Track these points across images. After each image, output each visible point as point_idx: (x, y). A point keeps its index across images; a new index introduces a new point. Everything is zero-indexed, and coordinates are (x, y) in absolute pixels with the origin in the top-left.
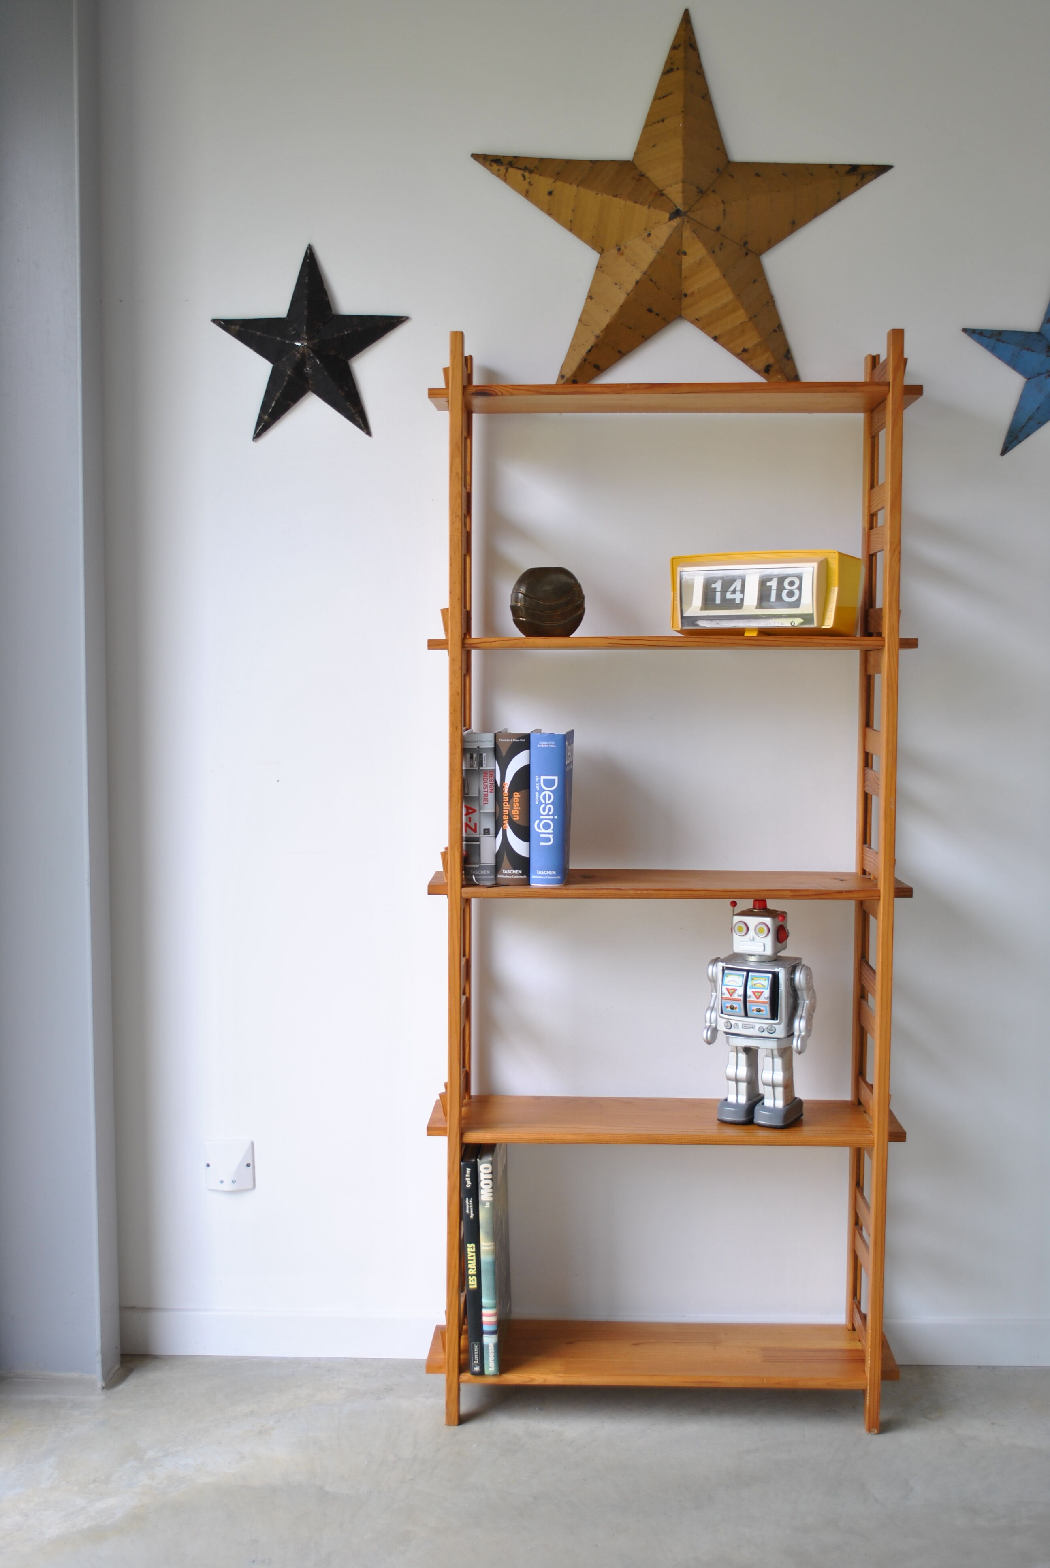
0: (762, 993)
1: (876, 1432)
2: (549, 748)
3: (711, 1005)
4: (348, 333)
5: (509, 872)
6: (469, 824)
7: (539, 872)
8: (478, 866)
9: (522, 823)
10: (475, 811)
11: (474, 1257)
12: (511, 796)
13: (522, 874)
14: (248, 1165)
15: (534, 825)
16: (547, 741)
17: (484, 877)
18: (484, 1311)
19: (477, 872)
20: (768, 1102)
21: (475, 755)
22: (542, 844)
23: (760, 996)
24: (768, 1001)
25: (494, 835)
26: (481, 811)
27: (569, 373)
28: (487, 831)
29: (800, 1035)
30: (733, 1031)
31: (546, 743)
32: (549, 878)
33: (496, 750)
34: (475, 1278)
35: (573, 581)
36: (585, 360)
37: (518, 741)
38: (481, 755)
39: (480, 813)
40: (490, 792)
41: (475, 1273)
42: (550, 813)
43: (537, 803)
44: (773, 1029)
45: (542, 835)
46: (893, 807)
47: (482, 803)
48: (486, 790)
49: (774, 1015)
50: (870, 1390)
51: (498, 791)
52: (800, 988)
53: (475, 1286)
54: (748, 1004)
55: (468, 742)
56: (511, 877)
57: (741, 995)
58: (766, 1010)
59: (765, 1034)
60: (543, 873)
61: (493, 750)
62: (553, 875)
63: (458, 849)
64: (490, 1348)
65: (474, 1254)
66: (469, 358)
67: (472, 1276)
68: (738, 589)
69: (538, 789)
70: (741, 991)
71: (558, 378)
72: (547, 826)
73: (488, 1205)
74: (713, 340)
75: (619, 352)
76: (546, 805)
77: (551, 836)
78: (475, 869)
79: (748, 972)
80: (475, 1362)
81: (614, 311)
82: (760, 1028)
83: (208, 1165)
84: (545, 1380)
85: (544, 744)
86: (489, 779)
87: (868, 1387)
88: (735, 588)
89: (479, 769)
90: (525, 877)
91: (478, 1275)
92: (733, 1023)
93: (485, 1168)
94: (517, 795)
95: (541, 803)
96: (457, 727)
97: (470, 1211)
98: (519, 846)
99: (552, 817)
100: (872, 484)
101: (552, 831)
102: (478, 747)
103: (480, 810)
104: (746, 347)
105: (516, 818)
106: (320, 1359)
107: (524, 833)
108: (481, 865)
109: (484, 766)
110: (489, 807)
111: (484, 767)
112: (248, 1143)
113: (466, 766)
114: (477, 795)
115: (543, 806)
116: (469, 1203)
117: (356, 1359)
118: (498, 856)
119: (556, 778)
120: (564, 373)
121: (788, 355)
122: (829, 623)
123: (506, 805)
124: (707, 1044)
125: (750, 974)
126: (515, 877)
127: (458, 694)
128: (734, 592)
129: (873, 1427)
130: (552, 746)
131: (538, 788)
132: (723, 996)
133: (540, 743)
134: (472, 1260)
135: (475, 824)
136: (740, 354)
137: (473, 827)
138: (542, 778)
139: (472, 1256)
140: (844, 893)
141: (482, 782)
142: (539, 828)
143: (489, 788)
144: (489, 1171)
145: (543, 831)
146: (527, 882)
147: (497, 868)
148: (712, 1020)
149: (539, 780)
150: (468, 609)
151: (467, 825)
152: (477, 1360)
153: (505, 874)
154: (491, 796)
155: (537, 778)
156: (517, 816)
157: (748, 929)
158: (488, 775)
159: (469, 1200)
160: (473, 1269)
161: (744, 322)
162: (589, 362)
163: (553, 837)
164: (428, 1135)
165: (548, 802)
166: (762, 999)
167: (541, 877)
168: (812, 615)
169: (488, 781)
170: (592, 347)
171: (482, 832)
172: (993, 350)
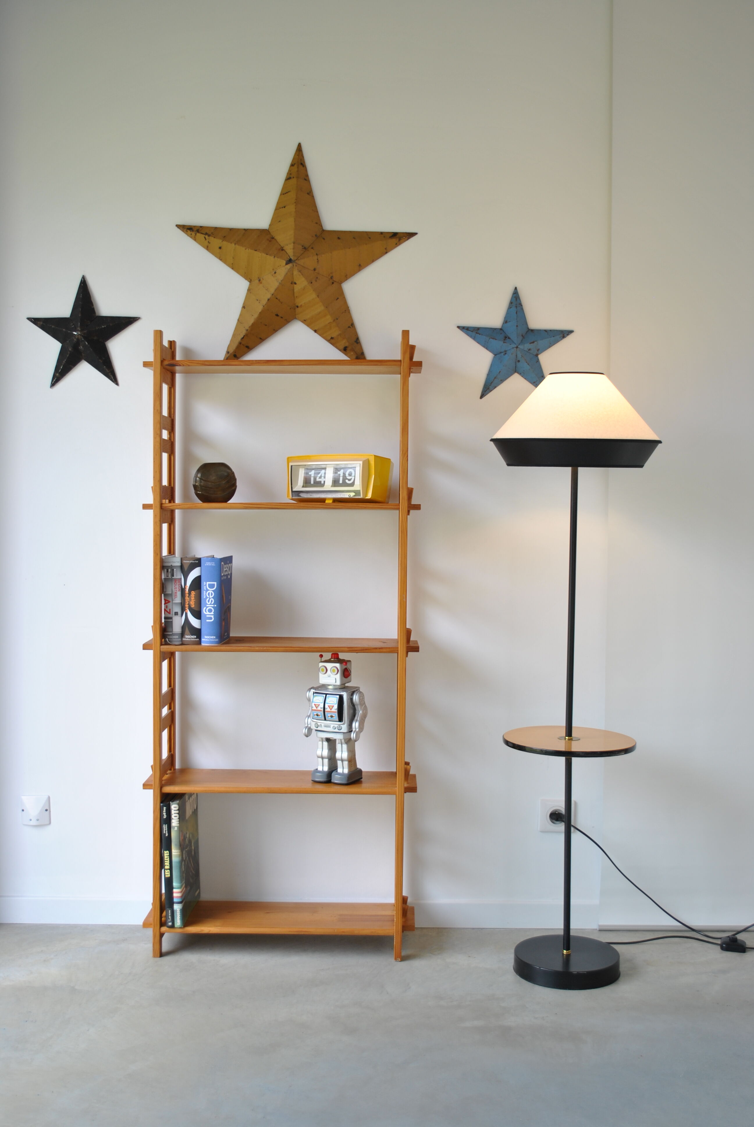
0: (333, 706)
1: (400, 960)
2: (211, 566)
3: (309, 714)
4: (104, 327)
5: (189, 637)
6: (167, 609)
7: (206, 637)
8: (171, 633)
9: (196, 609)
10: (169, 602)
11: (168, 859)
12: (190, 593)
13: (196, 638)
14: (46, 810)
15: (203, 610)
16: (210, 562)
17: (175, 640)
18: (174, 890)
19: (171, 637)
20: (340, 770)
21: (169, 570)
22: (207, 621)
23: (332, 708)
24: (337, 711)
25: (181, 616)
26: (173, 602)
27: (231, 351)
28: (176, 614)
29: (355, 730)
30: (319, 729)
31: (209, 563)
32: (212, 640)
33: (182, 567)
34: (169, 871)
35: (230, 471)
36: (240, 343)
37: (194, 562)
38: (173, 570)
39: (172, 603)
40: (179, 591)
41: (169, 868)
42: (212, 603)
43: (205, 597)
44: (341, 727)
45: (207, 616)
46: (405, 600)
47: (174, 597)
48: (176, 590)
49: (341, 719)
51: (183, 590)
52: (356, 704)
53: (169, 876)
54: (326, 713)
55: (166, 562)
56: (190, 640)
57: (322, 708)
58: (336, 716)
59: (336, 730)
60: (208, 637)
61: (180, 567)
62: (214, 639)
63: (158, 624)
64: (178, 912)
65: (168, 857)
66: (173, 342)
67: (167, 869)
68: (323, 475)
69: (205, 590)
70: (322, 705)
71: (226, 353)
72: (210, 611)
73: (176, 829)
74: (314, 332)
75: (261, 338)
76: (210, 598)
77: (212, 616)
78: (169, 635)
79: (326, 694)
80: (169, 920)
81: (256, 316)
82: (333, 727)
83: (23, 810)
84: (210, 931)
85: (208, 564)
86: (177, 584)
88: (321, 475)
89: (172, 578)
90: (198, 639)
91: (171, 869)
92: (319, 724)
93: (174, 807)
94: (193, 593)
95: (207, 598)
96: (157, 554)
97: (166, 832)
98: (195, 622)
99: (213, 606)
101: (213, 614)
102: (171, 565)
103: (172, 601)
104: (333, 337)
105: (193, 606)
106: (88, 925)
107: (198, 615)
108: (173, 633)
109: (175, 576)
110: (178, 600)
111: (175, 577)
112: (46, 797)
113: (164, 576)
114: (171, 593)
115: (208, 599)
116: (165, 827)
117: (109, 925)
118: (183, 628)
119: (215, 583)
120: (229, 351)
121: (357, 341)
122: (369, 496)
123: (187, 598)
124: (305, 737)
125: (327, 696)
126: (193, 640)
127: (158, 535)
128: (320, 477)
129: (398, 958)
130: (213, 565)
131: (205, 589)
132: (313, 709)
133: (207, 563)
134: (167, 860)
135: (170, 610)
136: (330, 340)
137: (169, 611)
138: (208, 583)
139: (167, 858)
141: (174, 585)
142: (206, 612)
143: (178, 589)
144: (177, 808)
145: (208, 613)
146: (199, 643)
147: (182, 635)
148: (309, 723)
149: (206, 584)
150: (172, 486)
151: (165, 610)
152: (170, 919)
153: (187, 638)
154: (179, 594)
155: (205, 583)
156: (194, 605)
157: (327, 670)
158: (177, 581)
159: (165, 826)
160: (168, 865)
161: (330, 322)
162: (243, 344)
163: (214, 617)
164: (144, 789)
165: (211, 597)
166: (333, 710)
167: (207, 640)
168: (360, 490)
169: (177, 585)
170: (244, 336)
171: (174, 614)
172: (474, 339)
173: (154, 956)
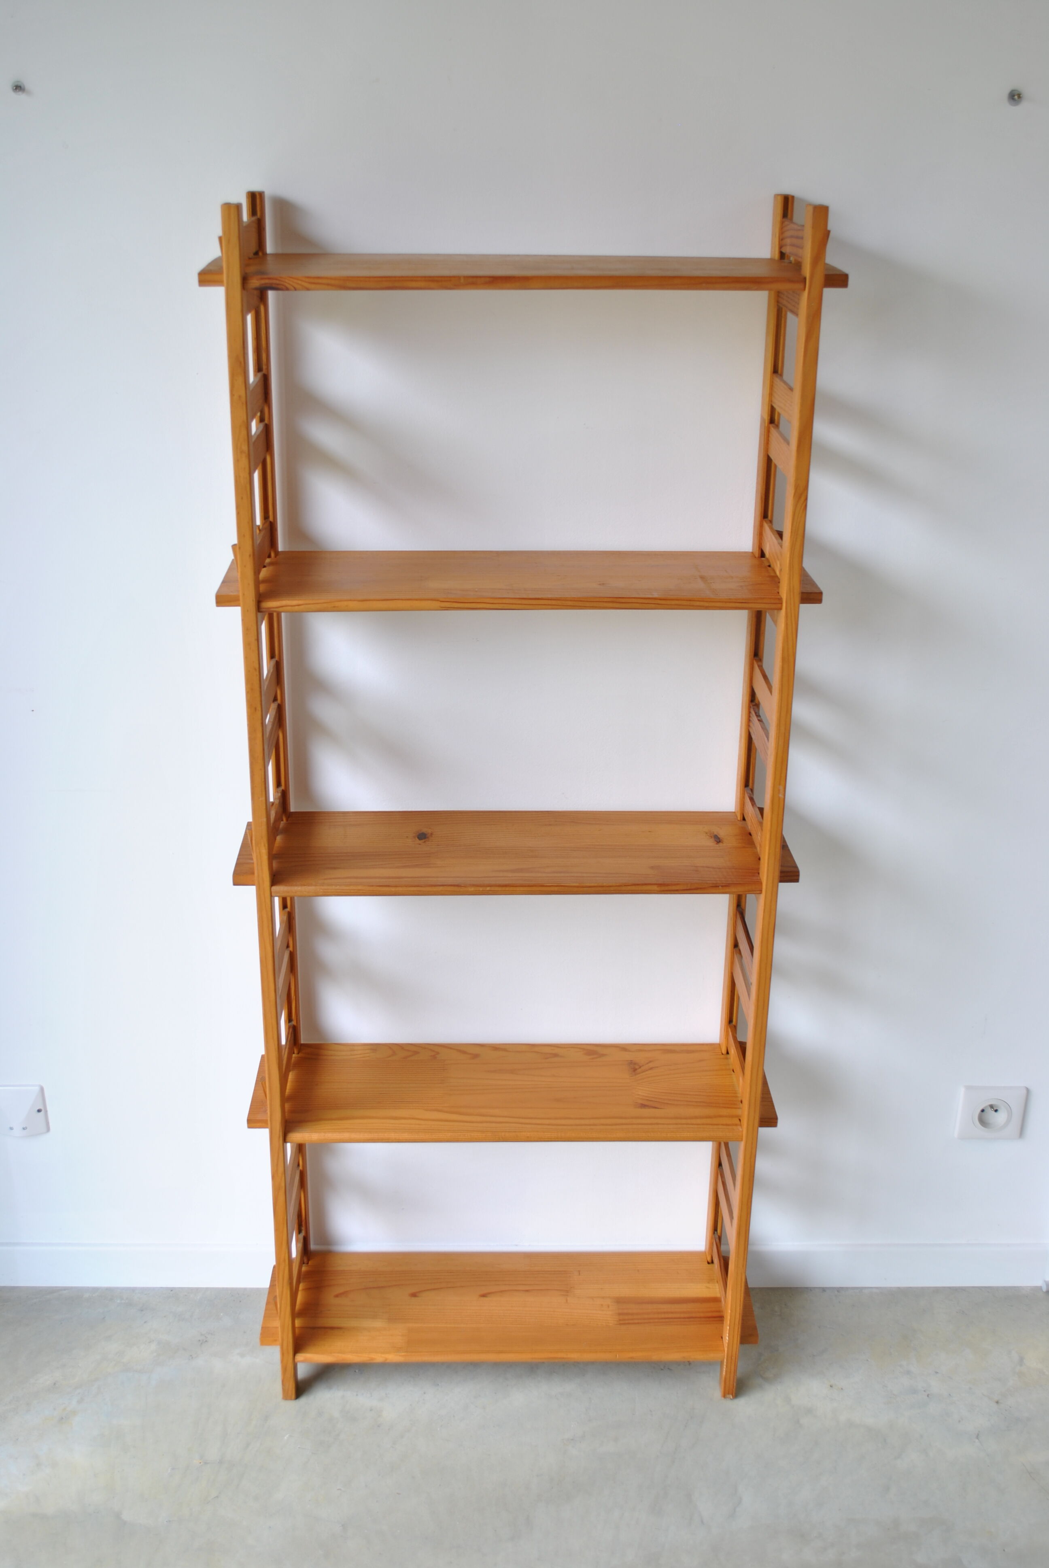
1: (731, 1397)
14: (39, 1110)
46: (781, 796)
50: (727, 1363)
66: (258, 197)
84: (386, 1359)
87: (725, 1360)
127: (255, 669)
129: (729, 1394)
140: (720, 887)
164: (249, 1127)
173: (286, 1397)
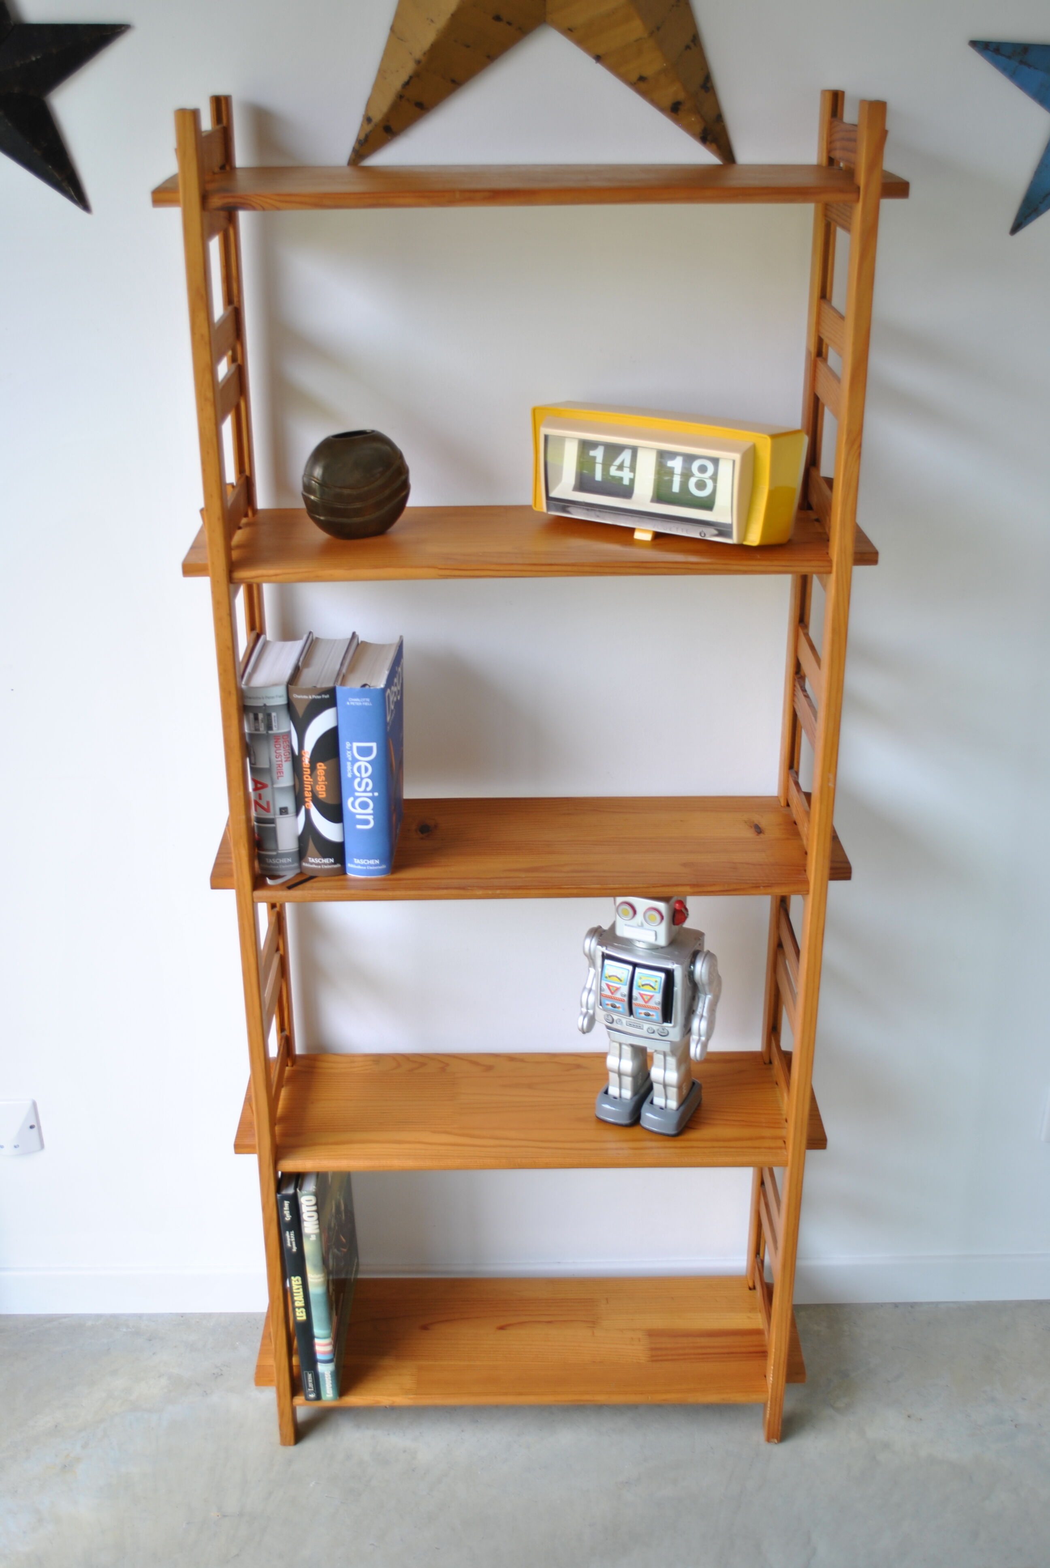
0: (652, 997)
1: (776, 1441)
2: (362, 707)
3: (588, 986)
4: (37, 60)
5: (317, 861)
6: (260, 802)
7: (357, 861)
8: (274, 853)
9: (331, 801)
10: (264, 786)
11: (301, 1290)
12: (313, 768)
13: (335, 863)
14: (32, 1127)
15: (347, 802)
16: (359, 698)
17: (284, 867)
18: (317, 1341)
19: (274, 861)
20: (659, 1101)
21: (261, 716)
22: (359, 827)
23: (649, 1000)
24: (660, 1007)
25: (294, 814)
26: (276, 786)
27: (377, 117)
28: (284, 811)
29: (699, 1040)
30: (614, 1026)
31: (358, 700)
32: (371, 868)
33: (290, 706)
34: (304, 1310)
36: (400, 97)
37: (319, 697)
38: (269, 715)
39: (273, 788)
40: (286, 761)
41: (303, 1305)
42: (369, 789)
43: (349, 775)
44: (666, 1031)
45: (358, 817)
46: (831, 785)
47: (275, 776)
48: (279, 759)
49: (667, 1014)
50: (771, 1405)
51: (296, 761)
52: (700, 981)
53: (304, 1318)
54: (634, 1007)
55: (250, 698)
56: (320, 867)
57: (625, 996)
58: (657, 1015)
59: (656, 1036)
60: (363, 862)
61: (286, 708)
62: (376, 865)
64: (326, 1376)
65: (301, 1286)
66: (223, 102)
67: (299, 1308)
68: (627, 463)
69: (350, 759)
70: (625, 990)
71: (363, 121)
72: (364, 805)
73: (313, 1238)
74: (594, 61)
75: (453, 81)
76: (362, 779)
77: (371, 818)
78: (271, 857)
79: (635, 965)
80: (309, 1390)
81: (442, 21)
82: (649, 1028)
84: (393, 1403)
85: (355, 702)
86: (282, 745)
87: (769, 1402)
88: (623, 462)
89: (267, 733)
90: (338, 866)
91: (307, 1306)
92: (615, 1017)
93: (307, 1201)
94: (321, 767)
95: (354, 777)
97: (291, 1244)
98: (329, 830)
99: (370, 794)
100: (824, 294)
101: (371, 812)
102: (265, 705)
103: (273, 783)
104: (644, 74)
105: (322, 795)
107: (335, 813)
108: (279, 852)
109: (274, 728)
110: (286, 780)
111: (275, 730)
112: (30, 1103)
113: (249, 728)
114: (267, 766)
115: (358, 780)
116: (290, 1237)
118: (302, 840)
119: (374, 745)
120: (370, 114)
121: (707, 84)
122: (754, 538)
123: (307, 778)
124: (581, 1033)
125: (638, 970)
126: (326, 867)
127: (228, 648)
128: (621, 467)
129: (773, 1438)
130: (366, 704)
131: (349, 757)
132: (602, 993)
133: (350, 699)
134: (299, 1293)
135: (268, 803)
136: (635, 83)
137: (265, 806)
138: (355, 745)
139: (298, 1289)
140: (761, 888)
141: (273, 749)
142: (354, 807)
143: (283, 757)
144: (314, 1202)
145: (359, 810)
146: (343, 871)
147: (301, 854)
148: (590, 1006)
149: (351, 749)
151: (256, 803)
152: (312, 1387)
153: (312, 864)
154: (287, 767)
155: (348, 745)
156: (324, 793)
157: (635, 912)
158: (281, 740)
159: (290, 1233)
160: (300, 1301)
161: (641, 39)
162: (408, 100)
163: (374, 819)
164: (236, 1153)
165: (364, 775)
166: (652, 1004)
167: (359, 867)
168: (731, 526)
169: (282, 748)
170: (411, 78)
171: (278, 811)
172: (1012, 75)
173: (284, 1443)
